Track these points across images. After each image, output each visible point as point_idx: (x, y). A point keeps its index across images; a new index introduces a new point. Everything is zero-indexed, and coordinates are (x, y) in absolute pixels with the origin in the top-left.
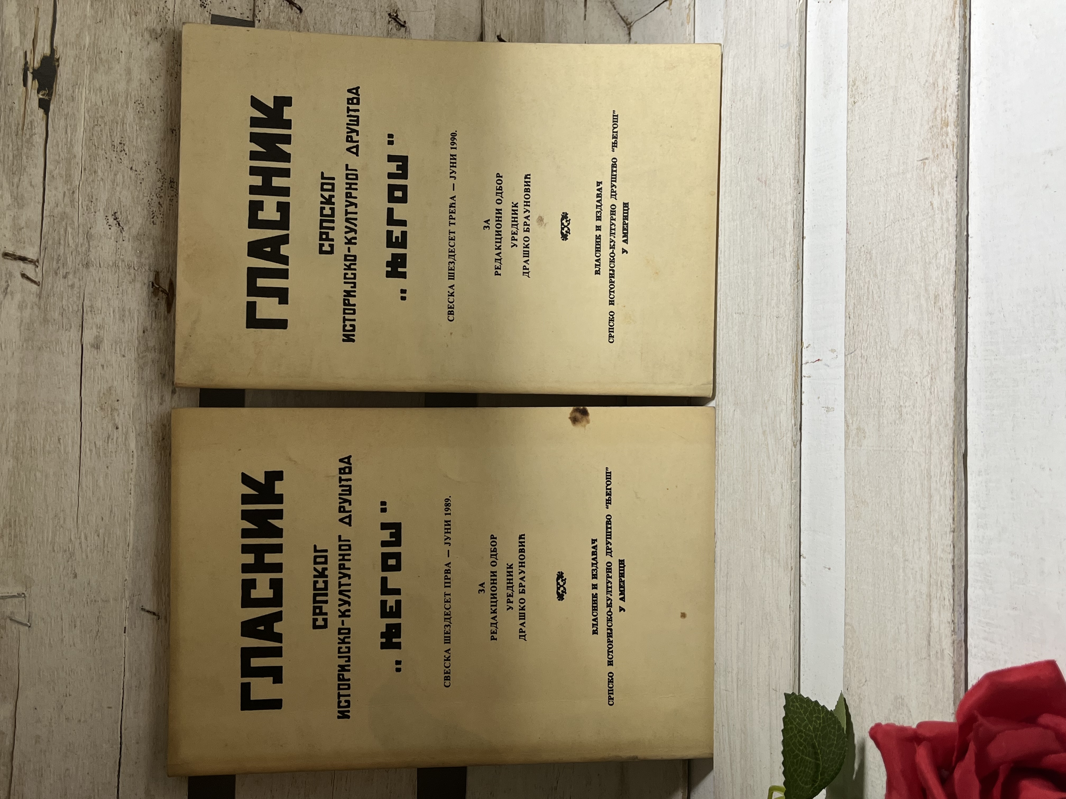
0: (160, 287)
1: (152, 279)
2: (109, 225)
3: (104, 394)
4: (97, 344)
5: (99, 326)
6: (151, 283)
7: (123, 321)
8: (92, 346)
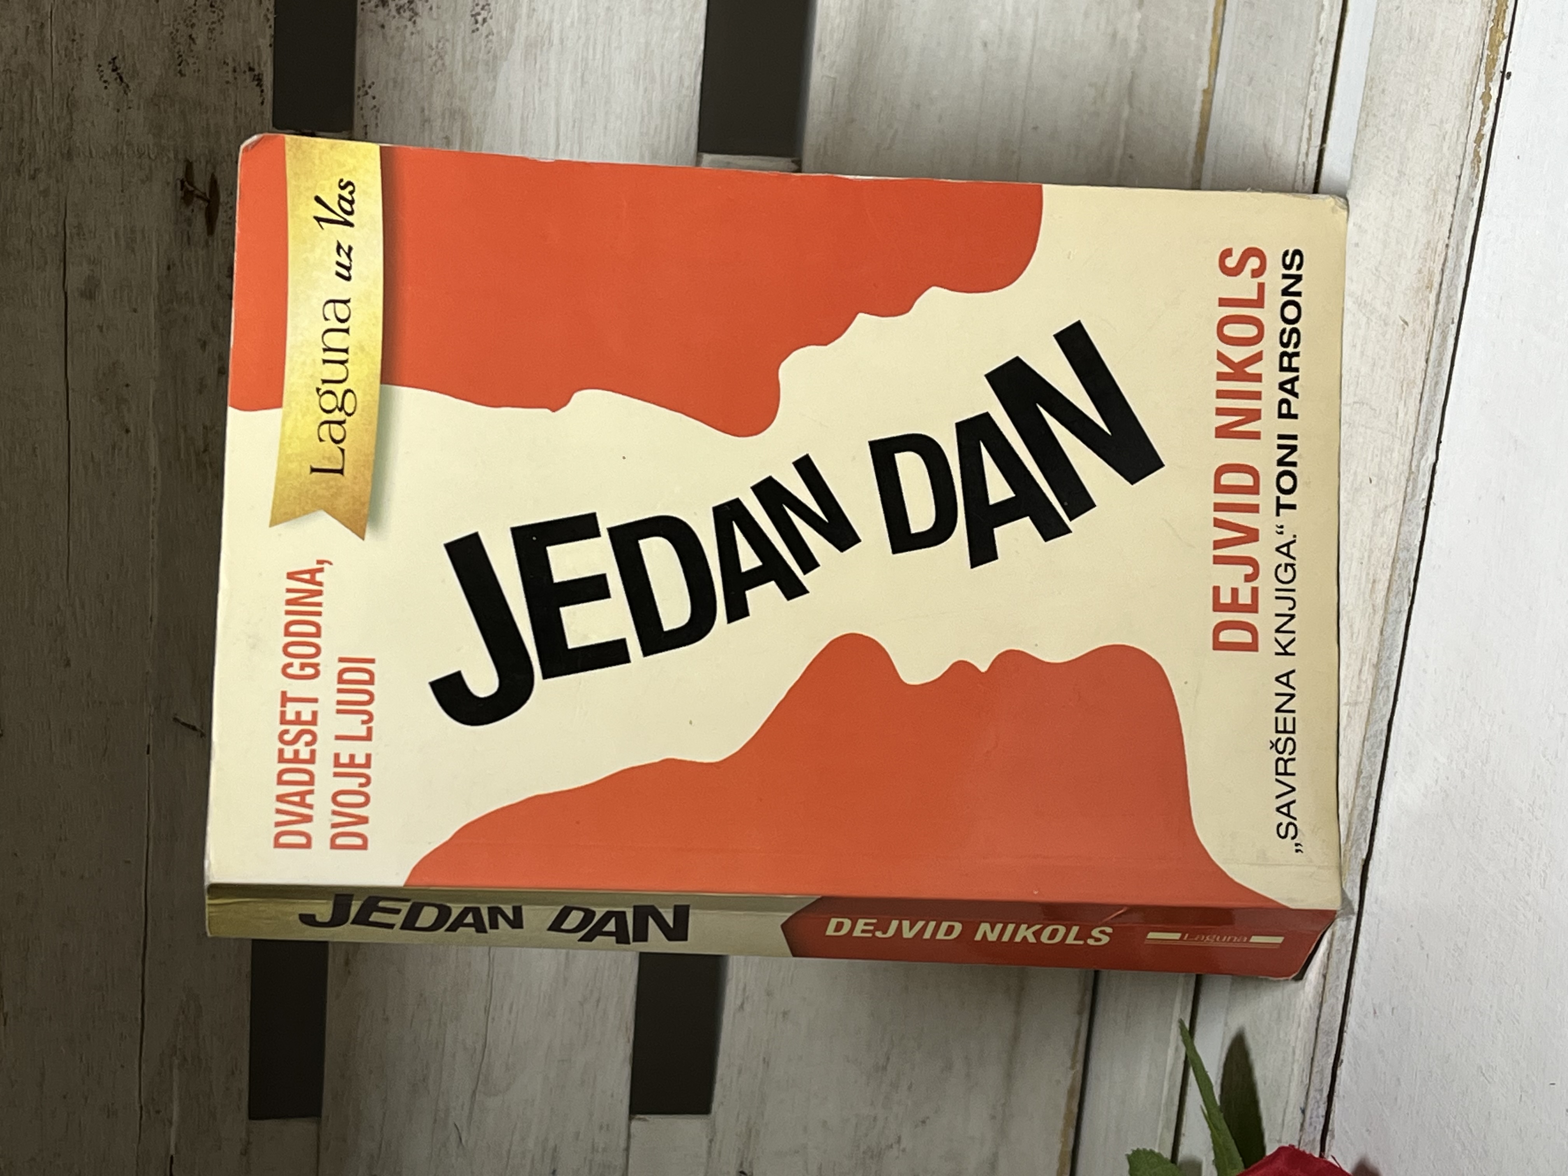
0: (195, 188)
1: (181, 175)
2: (105, 82)
3: (104, 374)
4: (90, 291)
5: (92, 259)
6: (179, 183)
7: (133, 251)
8: (82, 294)
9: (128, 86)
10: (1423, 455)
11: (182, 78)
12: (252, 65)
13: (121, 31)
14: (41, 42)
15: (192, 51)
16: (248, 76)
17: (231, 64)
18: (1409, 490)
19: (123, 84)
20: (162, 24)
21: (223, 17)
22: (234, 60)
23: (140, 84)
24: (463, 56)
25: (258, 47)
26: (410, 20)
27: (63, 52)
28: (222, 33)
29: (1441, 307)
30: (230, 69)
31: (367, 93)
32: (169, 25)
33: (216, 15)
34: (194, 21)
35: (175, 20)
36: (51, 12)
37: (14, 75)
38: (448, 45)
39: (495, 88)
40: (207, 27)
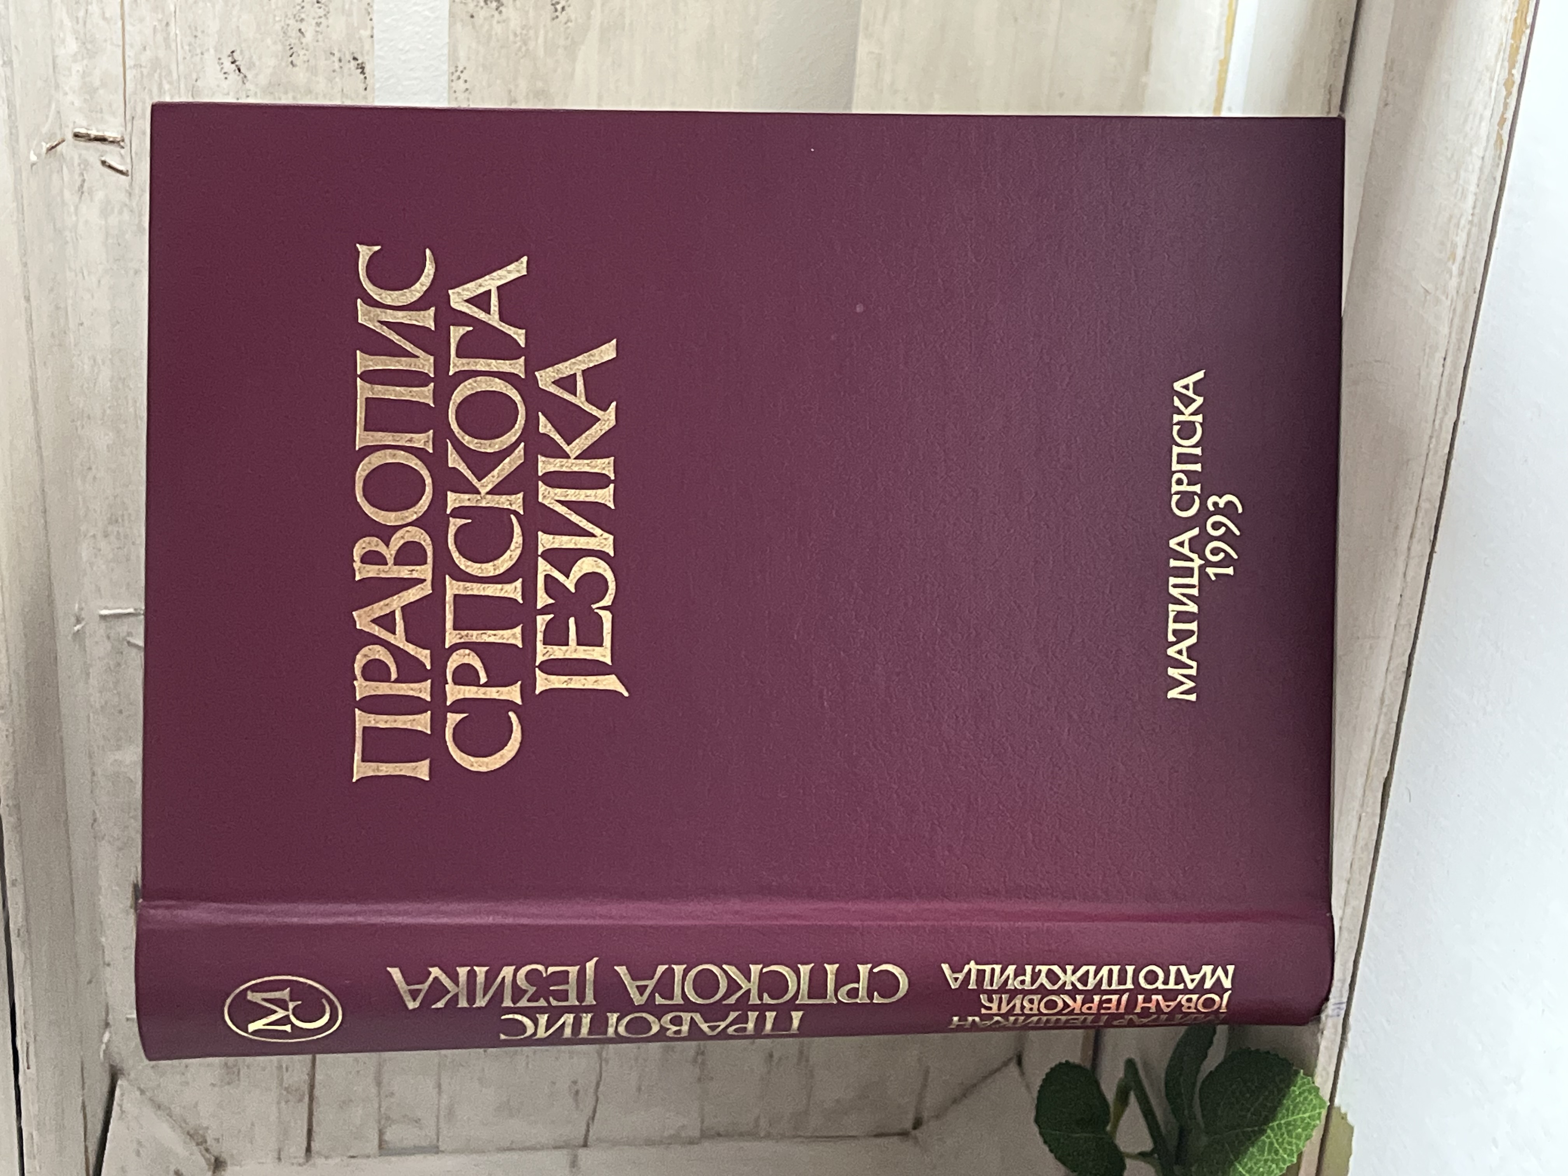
9: (245, 77)
10: (1445, 413)
11: (294, 69)
12: (356, 55)
13: (238, 27)
14: (166, 39)
15: (302, 43)
16: (353, 64)
17: (337, 55)
18: (1432, 446)
19: (242, 75)
20: (275, 22)
21: (328, 12)
22: (339, 51)
23: (257, 75)
24: (545, 42)
25: (360, 39)
26: (497, 9)
27: (187, 48)
28: (328, 26)
29: (1464, 279)
30: (336, 59)
31: (459, 78)
32: (280, 21)
33: (322, 10)
34: (303, 16)
35: (286, 16)
36: (175, 12)
37: (143, 69)
38: (532, 33)
39: (574, 70)
40: (314, 22)
